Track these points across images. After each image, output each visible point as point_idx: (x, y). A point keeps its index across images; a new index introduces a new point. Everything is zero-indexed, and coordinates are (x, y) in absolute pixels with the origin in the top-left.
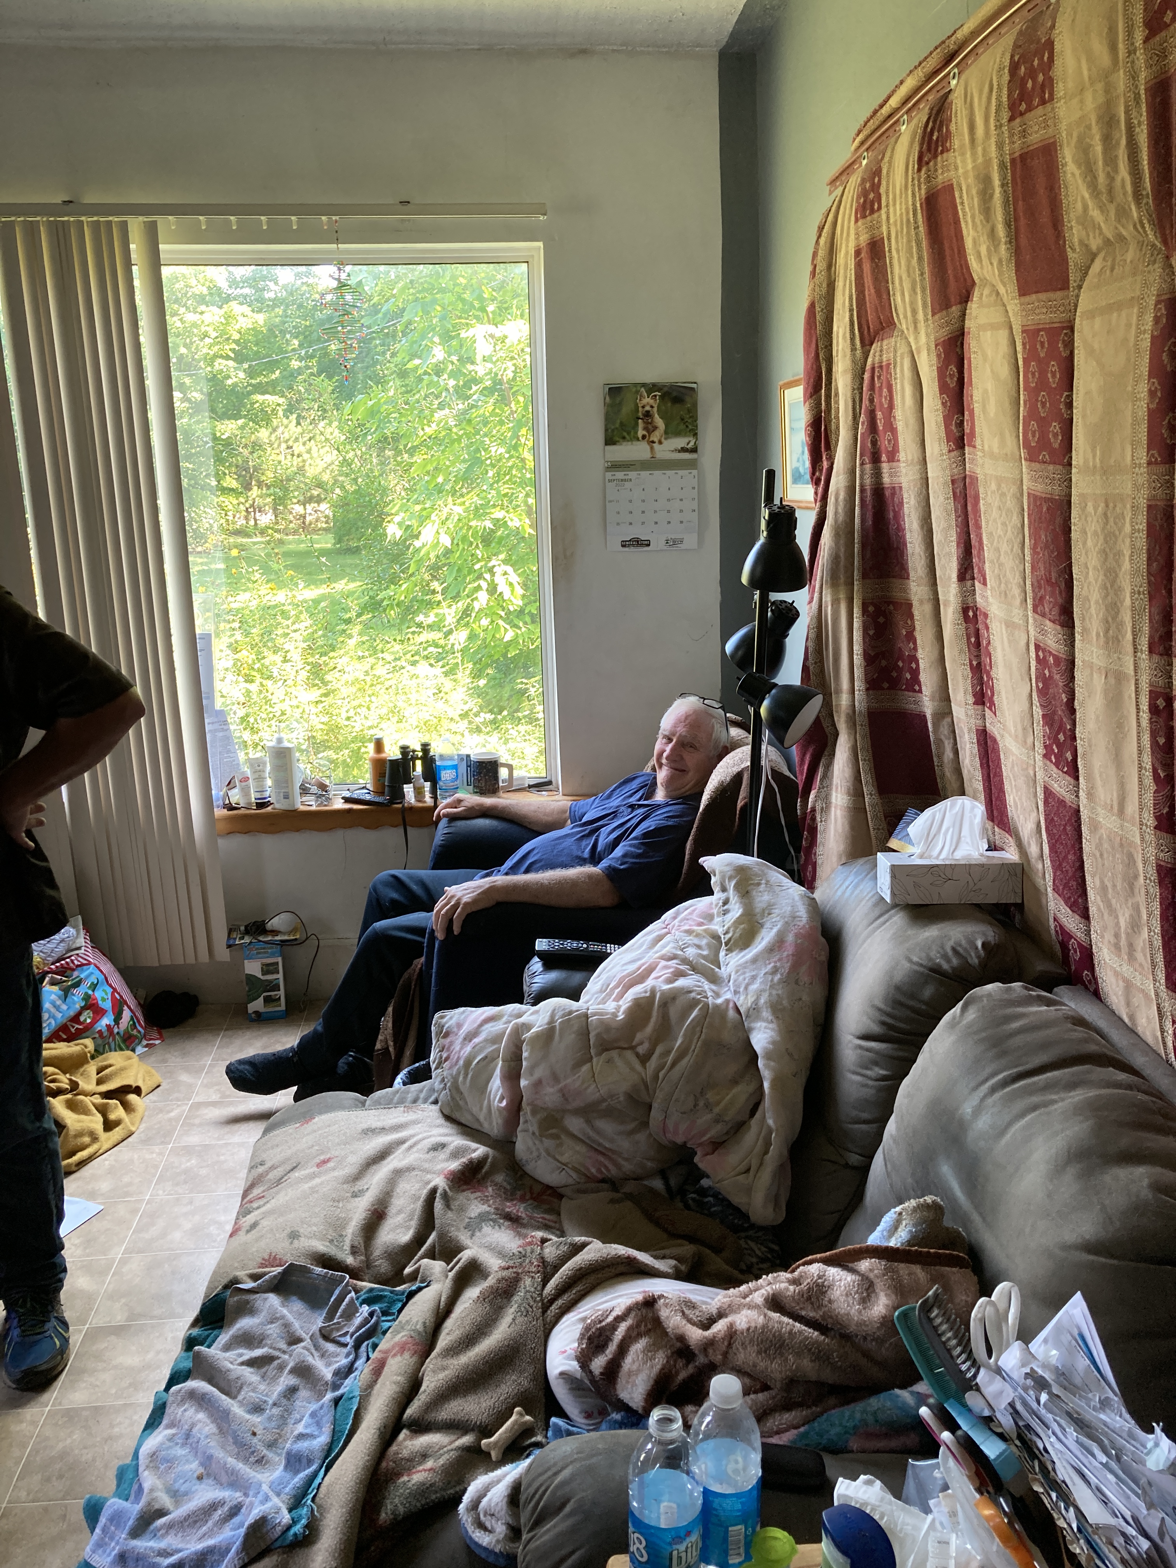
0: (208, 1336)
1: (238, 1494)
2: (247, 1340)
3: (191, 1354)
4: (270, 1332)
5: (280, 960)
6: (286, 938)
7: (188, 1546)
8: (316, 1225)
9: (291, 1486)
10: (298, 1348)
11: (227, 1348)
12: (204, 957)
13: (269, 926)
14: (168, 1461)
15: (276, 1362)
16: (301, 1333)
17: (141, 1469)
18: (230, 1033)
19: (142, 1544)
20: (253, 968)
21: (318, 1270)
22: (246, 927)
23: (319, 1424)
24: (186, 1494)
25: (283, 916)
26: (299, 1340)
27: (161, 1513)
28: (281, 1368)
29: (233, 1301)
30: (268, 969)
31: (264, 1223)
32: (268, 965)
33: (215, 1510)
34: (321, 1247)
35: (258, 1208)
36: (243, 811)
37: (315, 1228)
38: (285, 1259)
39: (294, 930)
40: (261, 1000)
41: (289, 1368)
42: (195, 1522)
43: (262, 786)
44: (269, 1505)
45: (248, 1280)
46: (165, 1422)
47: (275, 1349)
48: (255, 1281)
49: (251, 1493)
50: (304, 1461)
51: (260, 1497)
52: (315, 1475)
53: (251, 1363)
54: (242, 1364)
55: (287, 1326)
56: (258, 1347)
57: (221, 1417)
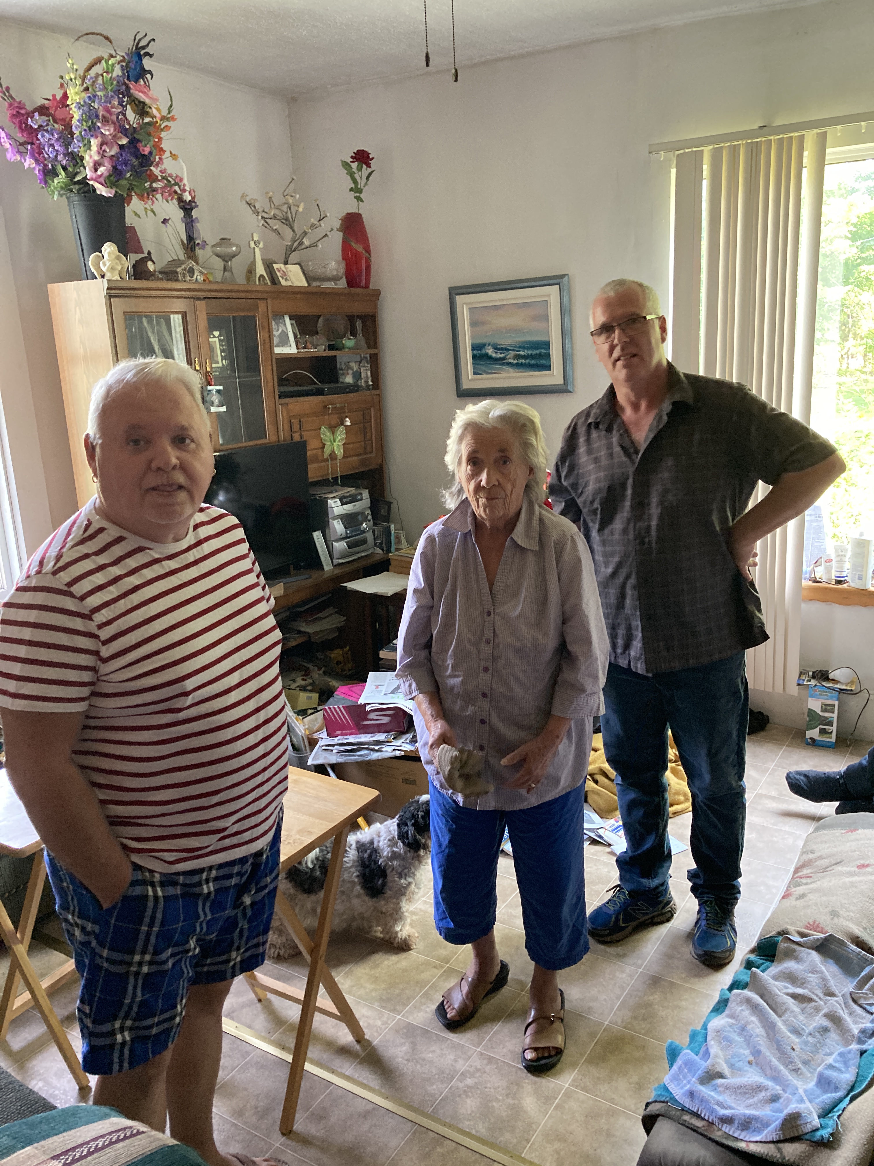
0: (762, 964)
1: (778, 1087)
2: (791, 978)
3: (749, 972)
4: (811, 979)
5: (836, 703)
6: (844, 687)
7: (739, 1108)
8: (853, 912)
9: (820, 1099)
10: (832, 1000)
11: (776, 978)
12: (779, 689)
13: (831, 676)
14: (728, 1041)
15: (813, 1004)
16: (834, 989)
17: (709, 1038)
18: (791, 749)
19: (704, 1090)
20: (815, 705)
21: (854, 947)
22: (814, 673)
23: (846, 1063)
24: (740, 1070)
25: (844, 670)
26: (832, 994)
27: (721, 1076)
28: (817, 1009)
29: (783, 945)
30: (827, 708)
31: (810, 896)
32: (825, 705)
33: (760, 1091)
34: (857, 931)
35: (806, 884)
36: (824, 585)
37: (852, 914)
38: (826, 929)
39: (852, 683)
40: (817, 730)
41: (823, 1012)
42: (745, 1093)
43: (842, 567)
44: (802, 1106)
45: (796, 935)
46: (727, 1012)
47: (813, 993)
48: (802, 937)
49: (788, 1091)
50: (832, 1086)
51: (796, 1097)
52: (840, 1100)
53: (794, 996)
54: (787, 994)
55: (824, 979)
56: (800, 987)
57: (770, 1027)
